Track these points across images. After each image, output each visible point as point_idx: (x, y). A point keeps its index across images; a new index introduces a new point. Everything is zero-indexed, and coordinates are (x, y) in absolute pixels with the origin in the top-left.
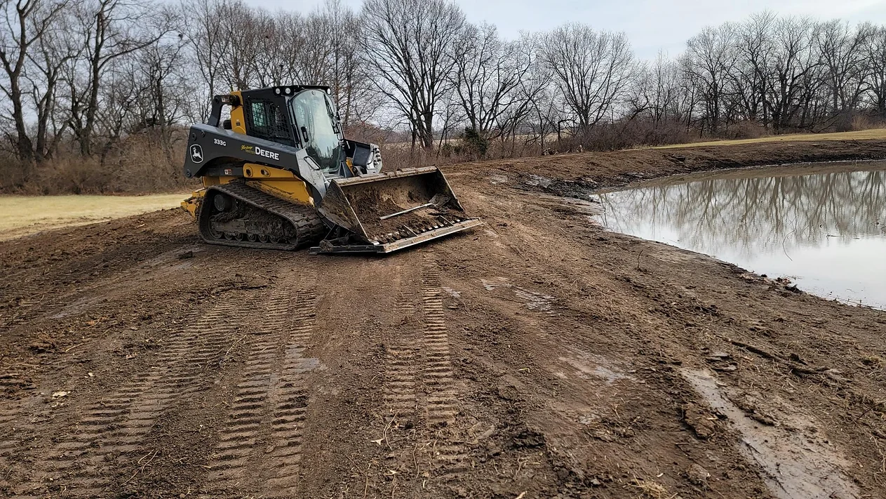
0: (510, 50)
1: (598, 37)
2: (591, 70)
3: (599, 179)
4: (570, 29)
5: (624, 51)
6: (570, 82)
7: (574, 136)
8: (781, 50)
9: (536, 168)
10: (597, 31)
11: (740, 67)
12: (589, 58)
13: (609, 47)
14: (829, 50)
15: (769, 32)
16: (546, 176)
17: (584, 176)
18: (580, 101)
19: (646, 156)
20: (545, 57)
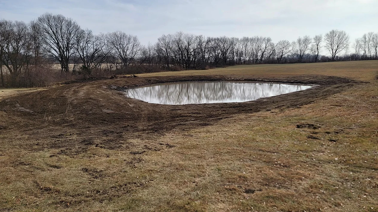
0: (97, 39)
1: (128, 36)
2: (126, 47)
3: (128, 86)
4: (118, 33)
5: (137, 42)
6: (119, 50)
7: (122, 68)
8: (186, 43)
9: (112, 83)
10: (128, 34)
11: (175, 47)
12: (126, 43)
13: (132, 40)
14: (200, 44)
15: (182, 38)
16: (115, 86)
17: (125, 86)
18: (123, 56)
19: (141, 80)
20: (110, 41)
